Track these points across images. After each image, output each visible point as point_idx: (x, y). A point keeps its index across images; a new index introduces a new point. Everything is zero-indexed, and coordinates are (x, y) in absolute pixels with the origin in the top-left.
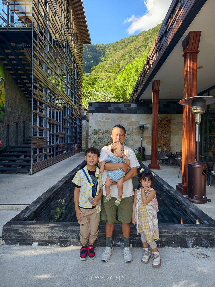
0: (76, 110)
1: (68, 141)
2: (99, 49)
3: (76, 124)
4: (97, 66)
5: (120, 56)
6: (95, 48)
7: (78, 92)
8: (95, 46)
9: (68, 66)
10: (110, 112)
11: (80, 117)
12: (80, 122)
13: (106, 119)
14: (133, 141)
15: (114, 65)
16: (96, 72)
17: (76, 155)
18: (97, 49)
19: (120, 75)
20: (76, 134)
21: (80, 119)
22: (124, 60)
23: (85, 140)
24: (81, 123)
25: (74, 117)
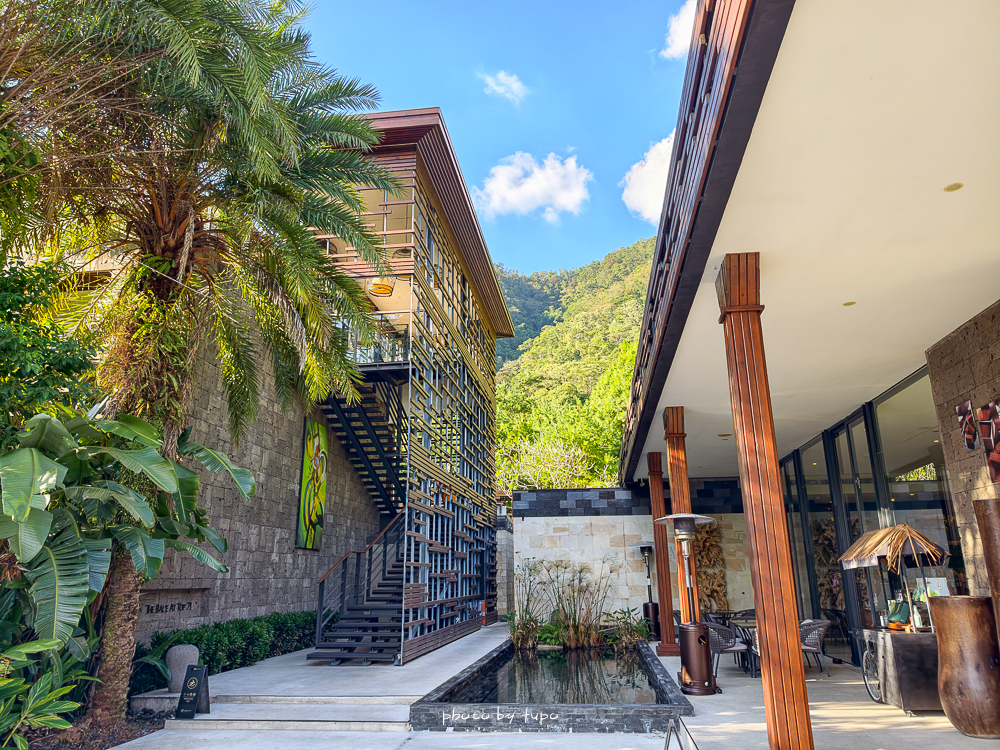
0: (481, 507)
1: (464, 591)
2: (542, 288)
3: (481, 543)
4: (537, 339)
5: (609, 305)
6: (530, 286)
7: (484, 460)
8: (529, 280)
9: (465, 410)
10: (564, 513)
11: (490, 523)
12: (490, 537)
13: (556, 530)
14: (630, 589)
15: (590, 333)
16: (535, 356)
17: (483, 630)
18: (537, 286)
19: (606, 376)
20: (482, 573)
21: (490, 528)
22: (622, 317)
23: (505, 586)
24: (493, 539)
25: (478, 527)
